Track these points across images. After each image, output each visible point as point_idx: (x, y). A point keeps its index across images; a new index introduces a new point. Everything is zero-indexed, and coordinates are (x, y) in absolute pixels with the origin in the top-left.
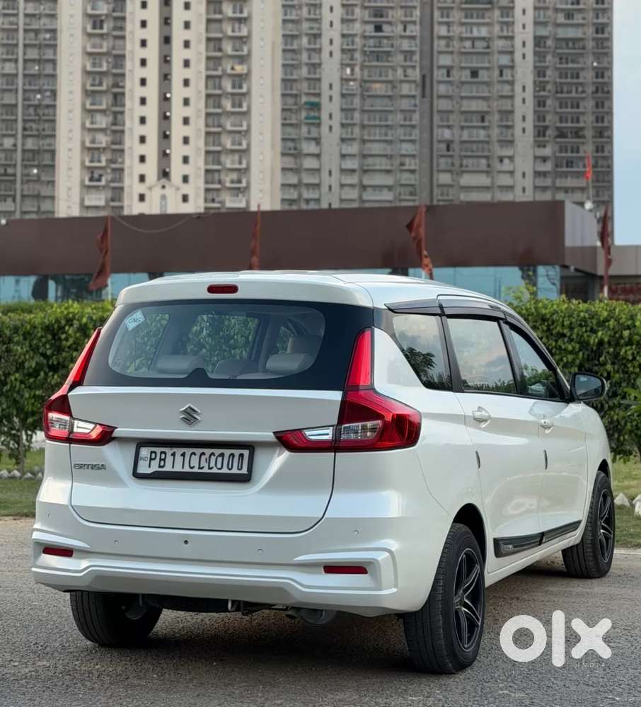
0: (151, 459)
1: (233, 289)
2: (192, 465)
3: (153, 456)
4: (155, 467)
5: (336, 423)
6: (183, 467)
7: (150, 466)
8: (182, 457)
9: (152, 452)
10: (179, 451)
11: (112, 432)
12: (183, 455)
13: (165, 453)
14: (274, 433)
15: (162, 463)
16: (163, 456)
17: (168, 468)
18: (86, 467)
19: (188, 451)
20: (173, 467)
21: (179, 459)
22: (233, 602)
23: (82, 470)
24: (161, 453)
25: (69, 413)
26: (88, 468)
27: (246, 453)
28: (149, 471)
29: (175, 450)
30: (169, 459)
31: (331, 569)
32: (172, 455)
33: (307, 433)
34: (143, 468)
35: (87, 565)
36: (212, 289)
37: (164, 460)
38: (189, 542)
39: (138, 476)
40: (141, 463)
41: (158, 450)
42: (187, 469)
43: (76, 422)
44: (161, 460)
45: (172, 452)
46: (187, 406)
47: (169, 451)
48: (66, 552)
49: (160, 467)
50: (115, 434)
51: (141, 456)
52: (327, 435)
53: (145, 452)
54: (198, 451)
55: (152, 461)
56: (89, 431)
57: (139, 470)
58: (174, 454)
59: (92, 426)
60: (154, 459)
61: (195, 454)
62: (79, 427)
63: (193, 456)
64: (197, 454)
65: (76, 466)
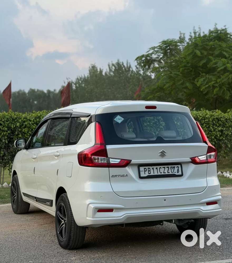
0: (145, 171)
1: (154, 107)
2: (161, 172)
3: (145, 170)
4: (147, 174)
5: (206, 154)
7: (145, 174)
8: (156, 169)
9: (144, 169)
10: (155, 167)
11: (130, 162)
12: (157, 168)
13: (150, 168)
14: (190, 158)
15: (149, 172)
16: (149, 170)
17: (152, 174)
18: (118, 176)
19: (158, 167)
20: (154, 173)
21: (155, 170)
24: (148, 168)
25: (107, 156)
27: (179, 166)
28: (146, 175)
29: (153, 167)
30: (152, 171)
32: (152, 169)
33: (199, 157)
34: (143, 175)
36: (147, 107)
37: (150, 171)
39: (141, 178)
40: (141, 173)
41: (147, 167)
42: (159, 174)
43: (110, 159)
44: (149, 171)
45: (152, 168)
46: (162, 150)
47: (151, 168)
49: (149, 174)
50: (132, 163)
51: (140, 170)
53: (142, 169)
54: (162, 167)
55: (145, 172)
56: (118, 162)
57: (142, 176)
58: (153, 169)
59: (119, 160)
60: (146, 171)
61: (161, 168)
62: (112, 161)
63: (160, 169)
64: (162, 168)
65: (113, 176)
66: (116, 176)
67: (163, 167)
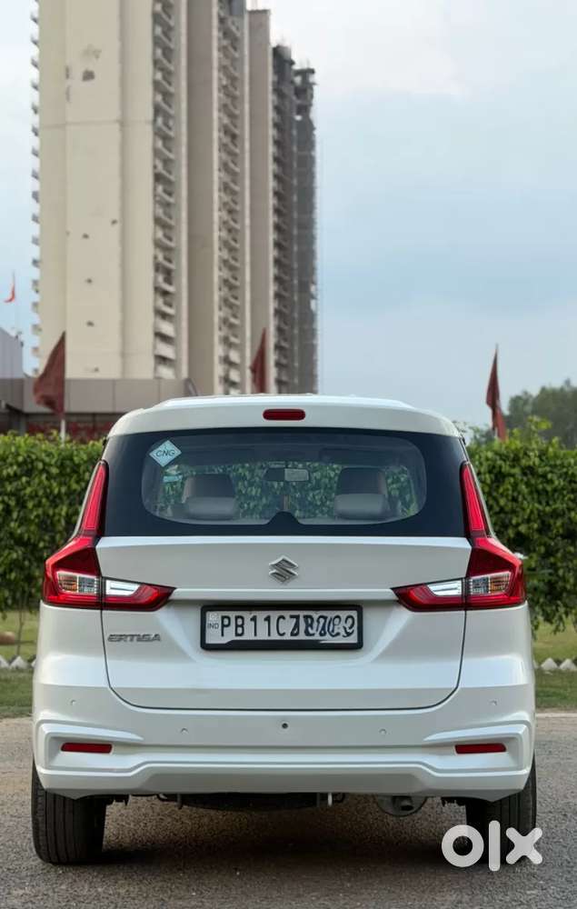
0: (223, 626)
1: (299, 414)
2: (281, 632)
3: (226, 622)
4: (230, 636)
5: (464, 576)
6: (269, 635)
7: (223, 635)
8: (266, 622)
9: (223, 618)
10: (261, 615)
11: (170, 594)
12: (268, 619)
13: (242, 618)
14: (393, 589)
15: (240, 631)
16: (240, 622)
17: (249, 635)
18: (129, 638)
19: (274, 615)
20: (255, 635)
21: (262, 625)
22: (334, 795)
23: (122, 643)
24: (237, 618)
25: (98, 574)
26: (132, 640)
27: (354, 614)
28: (225, 640)
29: (254, 613)
30: (249, 626)
31: (464, 748)
32: (251, 619)
33: (432, 588)
34: (214, 637)
35: (141, 762)
36: (270, 414)
37: (242, 626)
38: (289, 726)
39: (207, 647)
40: (209, 631)
41: (232, 614)
42: (275, 636)
43: (108, 582)
44: (237, 626)
45: (251, 616)
46: (280, 559)
47: (247, 615)
48: (103, 747)
49: (237, 635)
50: (175, 595)
51: (208, 622)
52: (454, 589)
53: (213, 617)
54: (287, 614)
55: (225, 629)
56: (132, 593)
57: (209, 640)
58: (254, 619)
59: (136, 587)
60: (228, 626)
61: (283, 618)
62: (113, 589)
63: (281, 620)
64: (287, 618)
65: (111, 638)
66: (121, 638)
67: (292, 617)
